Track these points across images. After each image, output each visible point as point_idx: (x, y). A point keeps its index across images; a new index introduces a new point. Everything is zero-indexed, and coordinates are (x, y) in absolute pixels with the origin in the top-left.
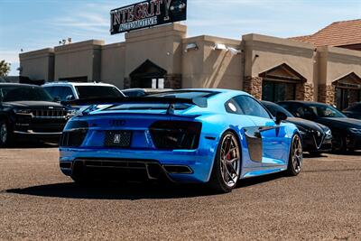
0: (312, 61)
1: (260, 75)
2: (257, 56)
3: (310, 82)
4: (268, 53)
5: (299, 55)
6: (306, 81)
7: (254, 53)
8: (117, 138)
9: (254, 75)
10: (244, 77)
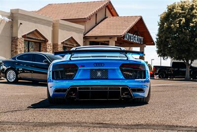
0: (51, 29)
1: (23, 37)
2: (21, 24)
3: (50, 42)
4: (27, 22)
5: (44, 24)
6: (48, 41)
7: (19, 22)
8: (99, 74)
9: (20, 36)
10: (12, 38)
